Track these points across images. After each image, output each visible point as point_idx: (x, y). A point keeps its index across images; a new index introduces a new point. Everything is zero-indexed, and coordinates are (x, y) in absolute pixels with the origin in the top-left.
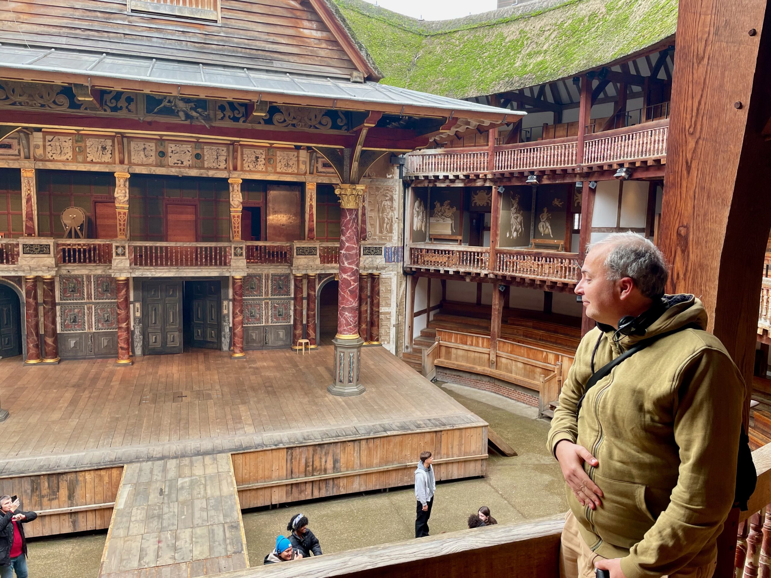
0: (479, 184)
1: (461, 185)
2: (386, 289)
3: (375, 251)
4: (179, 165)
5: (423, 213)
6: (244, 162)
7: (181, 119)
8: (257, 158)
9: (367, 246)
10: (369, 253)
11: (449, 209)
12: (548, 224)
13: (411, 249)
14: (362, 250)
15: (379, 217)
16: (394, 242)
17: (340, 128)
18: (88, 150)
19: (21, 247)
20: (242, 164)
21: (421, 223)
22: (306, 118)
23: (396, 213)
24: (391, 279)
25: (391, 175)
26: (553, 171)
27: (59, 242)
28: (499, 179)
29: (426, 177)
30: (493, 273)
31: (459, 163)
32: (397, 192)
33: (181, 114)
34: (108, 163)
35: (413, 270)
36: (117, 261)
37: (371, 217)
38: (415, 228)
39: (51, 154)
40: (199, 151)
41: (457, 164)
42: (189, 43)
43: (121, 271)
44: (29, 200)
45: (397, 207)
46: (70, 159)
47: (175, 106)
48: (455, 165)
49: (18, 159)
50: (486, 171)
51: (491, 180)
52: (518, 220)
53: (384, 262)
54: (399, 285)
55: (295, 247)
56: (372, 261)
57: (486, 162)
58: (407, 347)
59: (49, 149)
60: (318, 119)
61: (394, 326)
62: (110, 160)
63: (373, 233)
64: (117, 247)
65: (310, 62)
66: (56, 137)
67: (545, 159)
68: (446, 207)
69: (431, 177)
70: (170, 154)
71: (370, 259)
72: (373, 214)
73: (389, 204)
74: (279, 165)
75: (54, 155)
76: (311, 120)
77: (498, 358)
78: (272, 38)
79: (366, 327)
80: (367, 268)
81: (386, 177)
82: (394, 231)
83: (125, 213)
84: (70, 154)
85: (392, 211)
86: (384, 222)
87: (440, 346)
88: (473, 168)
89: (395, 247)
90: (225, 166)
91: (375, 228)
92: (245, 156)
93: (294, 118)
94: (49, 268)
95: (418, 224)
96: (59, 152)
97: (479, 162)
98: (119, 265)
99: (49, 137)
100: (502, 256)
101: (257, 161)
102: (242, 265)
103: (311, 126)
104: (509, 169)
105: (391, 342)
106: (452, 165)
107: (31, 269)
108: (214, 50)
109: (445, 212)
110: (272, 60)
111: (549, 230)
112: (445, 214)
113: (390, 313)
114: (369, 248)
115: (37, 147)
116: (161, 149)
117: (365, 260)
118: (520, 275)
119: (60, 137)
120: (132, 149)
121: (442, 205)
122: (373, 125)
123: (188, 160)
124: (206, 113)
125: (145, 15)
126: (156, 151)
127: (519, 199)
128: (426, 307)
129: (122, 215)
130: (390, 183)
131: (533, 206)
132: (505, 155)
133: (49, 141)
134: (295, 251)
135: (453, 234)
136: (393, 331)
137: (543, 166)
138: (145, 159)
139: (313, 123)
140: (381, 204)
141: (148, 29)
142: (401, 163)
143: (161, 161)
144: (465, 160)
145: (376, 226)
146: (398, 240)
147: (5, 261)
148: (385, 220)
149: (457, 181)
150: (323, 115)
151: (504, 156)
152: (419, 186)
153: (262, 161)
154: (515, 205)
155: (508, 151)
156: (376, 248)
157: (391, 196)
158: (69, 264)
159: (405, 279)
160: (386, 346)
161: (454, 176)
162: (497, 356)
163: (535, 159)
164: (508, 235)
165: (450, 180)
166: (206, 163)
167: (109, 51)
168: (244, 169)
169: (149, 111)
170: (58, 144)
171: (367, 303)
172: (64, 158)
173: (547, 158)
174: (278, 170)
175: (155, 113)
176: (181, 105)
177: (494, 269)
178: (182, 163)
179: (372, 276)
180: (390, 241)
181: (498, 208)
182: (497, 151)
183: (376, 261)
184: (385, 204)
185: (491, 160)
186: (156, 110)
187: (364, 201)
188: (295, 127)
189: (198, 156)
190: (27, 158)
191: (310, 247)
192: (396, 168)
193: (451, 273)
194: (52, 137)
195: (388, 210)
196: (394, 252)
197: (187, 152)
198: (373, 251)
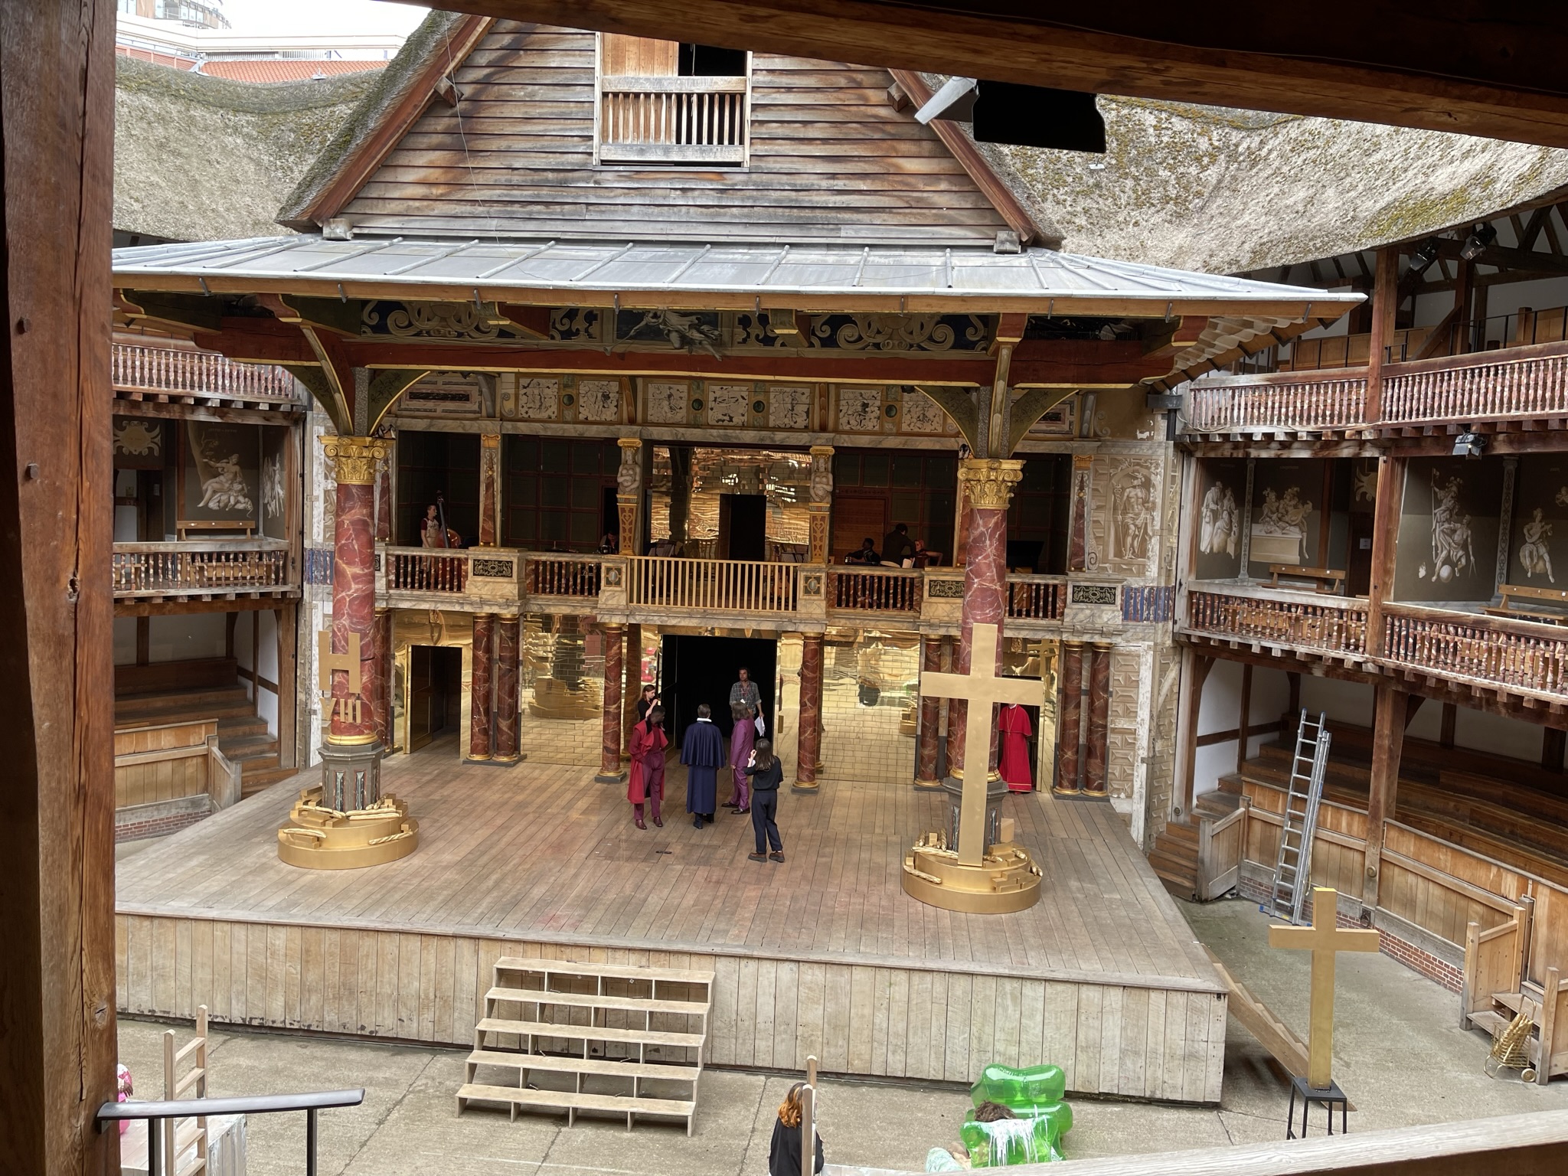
0: (1346, 452)
1: (1305, 454)
2: (1128, 678)
3: (1103, 596)
4: (726, 423)
5: (1230, 515)
6: (841, 415)
7: (672, 347)
8: (865, 406)
9: (1082, 584)
10: (1086, 600)
11: (1295, 507)
12: (1543, 550)
13: (1191, 594)
14: (1070, 590)
15: (1115, 521)
16: (1152, 575)
17: (970, 346)
18: (581, 403)
19: (470, 563)
20: (837, 418)
21: (1223, 536)
22: (902, 331)
23: (1157, 515)
24: (1139, 656)
25: (1147, 434)
26: (1516, 424)
27: (529, 558)
28: (1395, 441)
29: (1226, 437)
30: (1374, 662)
31: (1299, 405)
32: (1161, 470)
33: (674, 336)
34: (611, 423)
35: (1193, 640)
36: (607, 594)
37: (1098, 522)
38: (1204, 546)
39: (526, 409)
40: (761, 398)
41: (1295, 407)
42: (692, 210)
43: (612, 611)
44: (490, 485)
45: (1159, 501)
46: (553, 416)
47: (665, 323)
48: (1291, 409)
49: (476, 419)
50: (1362, 425)
51: (1374, 443)
52: (1456, 537)
53: (1119, 620)
54: (1161, 671)
55: (926, 580)
56: (1093, 615)
57: (1362, 401)
58: (1177, 812)
59: (523, 399)
60: (927, 332)
61: (1143, 760)
62: (613, 418)
63: (1100, 555)
64: (609, 570)
65: (914, 221)
66: (535, 380)
67: (1498, 395)
68: (1289, 501)
69: (1235, 435)
70: (711, 404)
71: (1088, 612)
72: (1101, 516)
73: (1140, 494)
74: (906, 419)
75: (530, 411)
76: (911, 333)
77: (1383, 863)
78: (840, 184)
79: (1074, 758)
80: (1078, 631)
81: (1135, 437)
82: (1150, 554)
83: (631, 510)
84: (554, 408)
85: (1147, 509)
86: (1126, 534)
87: (1250, 818)
88: (1332, 416)
89: (1152, 588)
90: (805, 423)
91: (1106, 545)
92: (843, 402)
93: (879, 332)
94: (508, 603)
95: (1211, 537)
96: (538, 404)
97: (1345, 403)
98: (610, 602)
99: (524, 382)
100: (1397, 623)
101: (866, 412)
102: (818, 611)
103: (911, 346)
104: (1414, 419)
105: (1136, 796)
106: (1283, 410)
107: (483, 602)
108: (734, 216)
109: (1287, 512)
110: (838, 225)
111: (1546, 565)
112: (1287, 518)
113: (1134, 732)
114: (1087, 587)
115: (506, 397)
116: (697, 396)
117: (1076, 614)
118: (1436, 671)
119: (540, 380)
120: (650, 396)
121: (1279, 497)
122: (1018, 340)
123: (741, 413)
124: (716, 333)
125: (621, 168)
126: (689, 399)
127: (1459, 486)
128: (1236, 725)
129: (627, 514)
130: (1144, 450)
131: (1507, 505)
132: (1407, 386)
133: (525, 387)
134: (926, 587)
135: (1303, 563)
136: (1141, 772)
137: (1493, 411)
138: (669, 415)
139: (917, 338)
140: (1122, 494)
141: (626, 191)
142: (1170, 406)
143: (695, 417)
144: (1314, 399)
145: (1108, 541)
146: (1159, 574)
147: (447, 586)
148: (1128, 528)
149: (1296, 445)
150: (938, 323)
151: (1403, 389)
152: (1212, 455)
153: (874, 411)
154: (1448, 503)
155: (1414, 377)
156: (1102, 588)
157: (1145, 476)
158: (543, 596)
159: (1177, 659)
160: (1120, 805)
161: (1286, 434)
162: (1382, 860)
163: (1475, 396)
164: (1422, 573)
165: (1281, 442)
166: (772, 418)
167: (559, 235)
168: (841, 428)
169: (622, 335)
170: (536, 392)
171: (1078, 706)
172: (544, 415)
173: (1502, 391)
174: (905, 428)
175: (631, 338)
176: (674, 320)
177: (1379, 651)
178: (731, 420)
179: (1092, 647)
180: (1142, 571)
181: (1390, 509)
182: (1388, 375)
183: (1100, 617)
184: (1131, 495)
185: (1372, 398)
186: (632, 333)
187: (1081, 489)
188: (879, 349)
189: (758, 406)
190: (491, 416)
191: (957, 582)
192: (1159, 418)
193: (1276, 653)
194: (529, 380)
195: (1137, 508)
196: (1148, 600)
197: (741, 400)
198: (1094, 594)
